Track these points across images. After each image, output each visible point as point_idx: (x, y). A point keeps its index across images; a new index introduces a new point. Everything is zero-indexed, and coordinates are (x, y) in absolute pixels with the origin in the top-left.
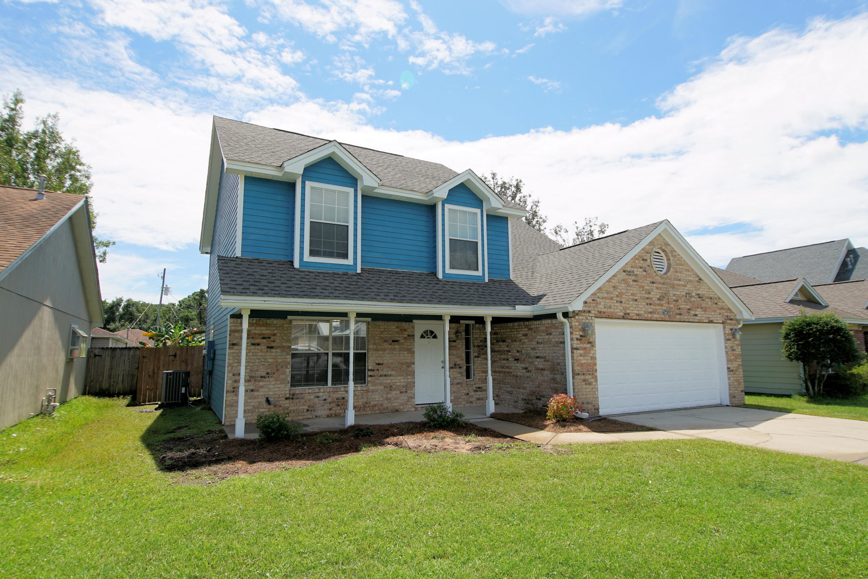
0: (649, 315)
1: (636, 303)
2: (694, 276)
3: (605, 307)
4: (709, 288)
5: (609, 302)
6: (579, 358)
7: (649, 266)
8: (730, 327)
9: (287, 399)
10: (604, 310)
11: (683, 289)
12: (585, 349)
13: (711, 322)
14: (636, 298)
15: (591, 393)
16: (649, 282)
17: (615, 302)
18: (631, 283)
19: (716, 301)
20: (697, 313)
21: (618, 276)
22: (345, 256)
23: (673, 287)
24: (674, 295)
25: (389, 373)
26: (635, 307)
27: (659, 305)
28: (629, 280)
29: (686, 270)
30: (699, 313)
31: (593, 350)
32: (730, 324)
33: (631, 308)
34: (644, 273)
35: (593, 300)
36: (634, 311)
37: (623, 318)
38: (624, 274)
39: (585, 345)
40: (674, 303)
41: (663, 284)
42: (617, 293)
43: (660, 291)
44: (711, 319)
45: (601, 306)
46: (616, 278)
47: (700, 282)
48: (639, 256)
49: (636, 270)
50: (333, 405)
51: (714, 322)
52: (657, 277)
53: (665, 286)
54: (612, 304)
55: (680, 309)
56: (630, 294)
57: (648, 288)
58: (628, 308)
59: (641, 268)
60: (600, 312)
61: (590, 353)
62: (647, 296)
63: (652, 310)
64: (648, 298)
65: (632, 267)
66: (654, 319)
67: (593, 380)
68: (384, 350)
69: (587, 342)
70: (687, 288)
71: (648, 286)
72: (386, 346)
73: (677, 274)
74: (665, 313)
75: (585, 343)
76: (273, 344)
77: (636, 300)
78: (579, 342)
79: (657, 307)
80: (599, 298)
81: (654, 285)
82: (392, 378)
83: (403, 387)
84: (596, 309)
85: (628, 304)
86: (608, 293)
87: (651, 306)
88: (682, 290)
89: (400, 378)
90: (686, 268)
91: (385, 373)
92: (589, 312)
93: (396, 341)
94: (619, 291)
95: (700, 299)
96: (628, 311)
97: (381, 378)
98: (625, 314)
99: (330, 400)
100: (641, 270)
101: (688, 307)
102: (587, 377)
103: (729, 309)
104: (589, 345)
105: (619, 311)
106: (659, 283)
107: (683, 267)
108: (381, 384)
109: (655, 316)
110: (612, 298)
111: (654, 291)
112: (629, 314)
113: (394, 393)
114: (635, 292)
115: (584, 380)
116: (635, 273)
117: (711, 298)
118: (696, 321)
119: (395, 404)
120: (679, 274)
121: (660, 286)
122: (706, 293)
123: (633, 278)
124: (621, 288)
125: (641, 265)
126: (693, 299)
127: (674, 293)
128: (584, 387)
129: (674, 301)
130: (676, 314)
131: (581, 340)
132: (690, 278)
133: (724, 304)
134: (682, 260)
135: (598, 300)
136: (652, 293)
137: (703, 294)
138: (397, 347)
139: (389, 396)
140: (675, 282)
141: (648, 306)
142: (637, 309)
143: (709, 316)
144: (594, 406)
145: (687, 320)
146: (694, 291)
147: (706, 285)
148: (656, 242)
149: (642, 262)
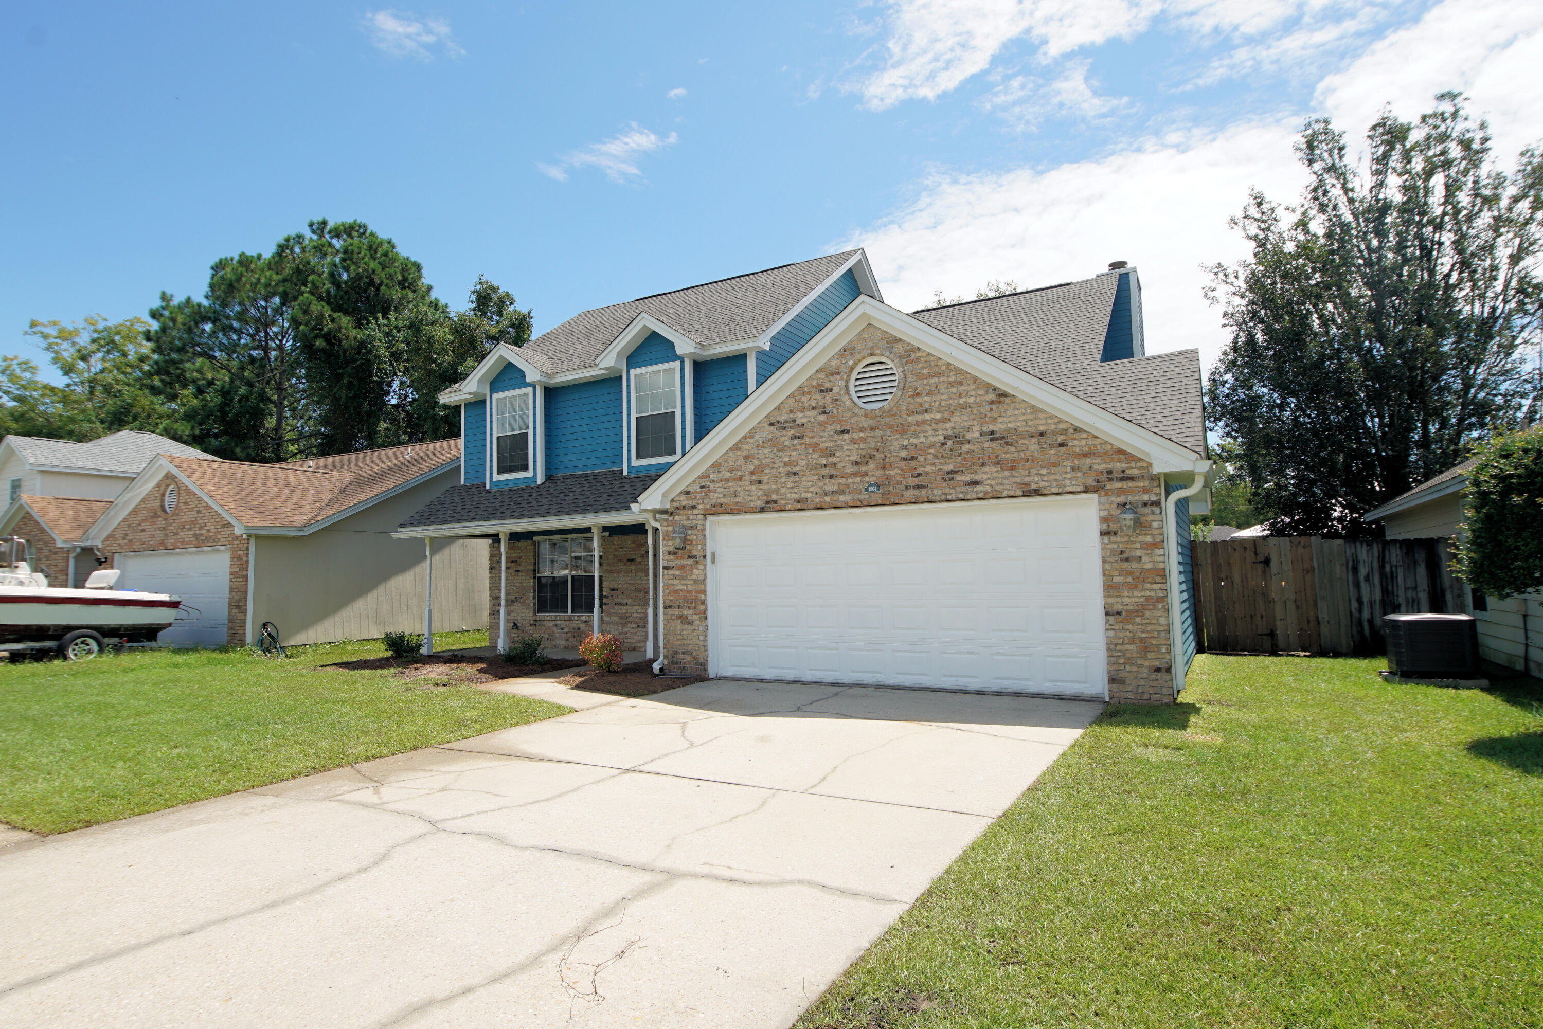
0: (827, 499)
1: (796, 478)
2: (982, 392)
3: (725, 496)
4: (1035, 410)
5: (733, 487)
6: (671, 582)
7: (836, 400)
8: (1121, 499)
9: (531, 625)
10: (723, 500)
11: (937, 430)
12: (683, 567)
13: (1036, 493)
14: (796, 469)
15: (690, 637)
16: (832, 433)
17: (747, 483)
18: (787, 443)
19: (1061, 439)
20: (977, 477)
21: (757, 436)
22: (525, 468)
23: (903, 430)
24: (904, 448)
25: (625, 601)
26: (792, 488)
27: (855, 475)
28: (783, 439)
29: (951, 384)
30: (985, 477)
31: (697, 569)
32: (1121, 492)
33: (783, 491)
34: (822, 418)
35: (702, 487)
36: (789, 496)
37: (763, 510)
38: (772, 428)
39: (683, 562)
40: (903, 464)
41: (873, 429)
42: (752, 467)
43: (862, 446)
44: (1033, 486)
45: (716, 495)
46: (751, 441)
47: (1000, 402)
48: (813, 387)
49: (800, 415)
50: (570, 635)
51: (1044, 491)
52: (855, 419)
53: (880, 433)
54: (739, 489)
55: (919, 475)
56: (781, 464)
57: (830, 445)
58: (777, 492)
59: (814, 408)
60: (715, 506)
61: (692, 574)
62: (824, 462)
63: (835, 488)
64: (825, 466)
65: (791, 411)
66: (839, 504)
67: (696, 617)
68: (619, 572)
69: (686, 556)
70: (948, 425)
71: (830, 441)
72: (621, 566)
73: (919, 400)
74: (871, 489)
75: (682, 558)
76: (519, 568)
77: (795, 474)
78: (672, 557)
79: (850, 480)
80: (713, 481)
81: (846, 436)
82: (628, 607)
83: (641, 619)
84: (706, 501)
85: (776, 483)
86: (732, 470)
87: (833, 480)
88: (930, 433)
89: (637, 607)
90: (952, 379)
91: (620, 600)
92: (693, 507)
93: (632, 560)
94: (756, 462)
95: (995, 444)
96: (774, 497)
97: (616, 607)
98: (768, 503)
99: (566, 630)
100: (815, 412)
101: (950, 467)
102: (685, 612)
103: (1121, 452)
104: (690, 562)
105: (754, 498)
106: (861, 430)
107: (941, 379)
108: (616, 614)
109: (842, 498)
110: (741, 479)
111: (845, 448)
112: (775, 502)
113: (631, 626)
114: (794, 459)
115: (680, 617)
116: (799, 421)
117: (1041, 434)
118: (974, 497)
119: (631, 641)
120: (926, 399)
121: (862, 435)
122: (1019, 424)
123: (792, 432)
124: (761, 457)
125: (814, 403)
126: (967, 447)
127: (906, 442)
128: (679, 627)
129: (904, 459)
130: (907, 488)
131: (675, 553)
132: (962, 401)
133: (1097, 441)
134: (939, 363)
135: (712, 485)
136: (837, 454)
137: (1008, 430)
138: (633, 567)
139: (625, 630)
140: (911, 418)
141: (826, 482)
142: (795, 490)
143: (1027, 479)
144: (695, 658)
145: (943, 498)
146: (975, 428)
147: (1022, 405)
148: (859, 347)
149: (818, 396)
